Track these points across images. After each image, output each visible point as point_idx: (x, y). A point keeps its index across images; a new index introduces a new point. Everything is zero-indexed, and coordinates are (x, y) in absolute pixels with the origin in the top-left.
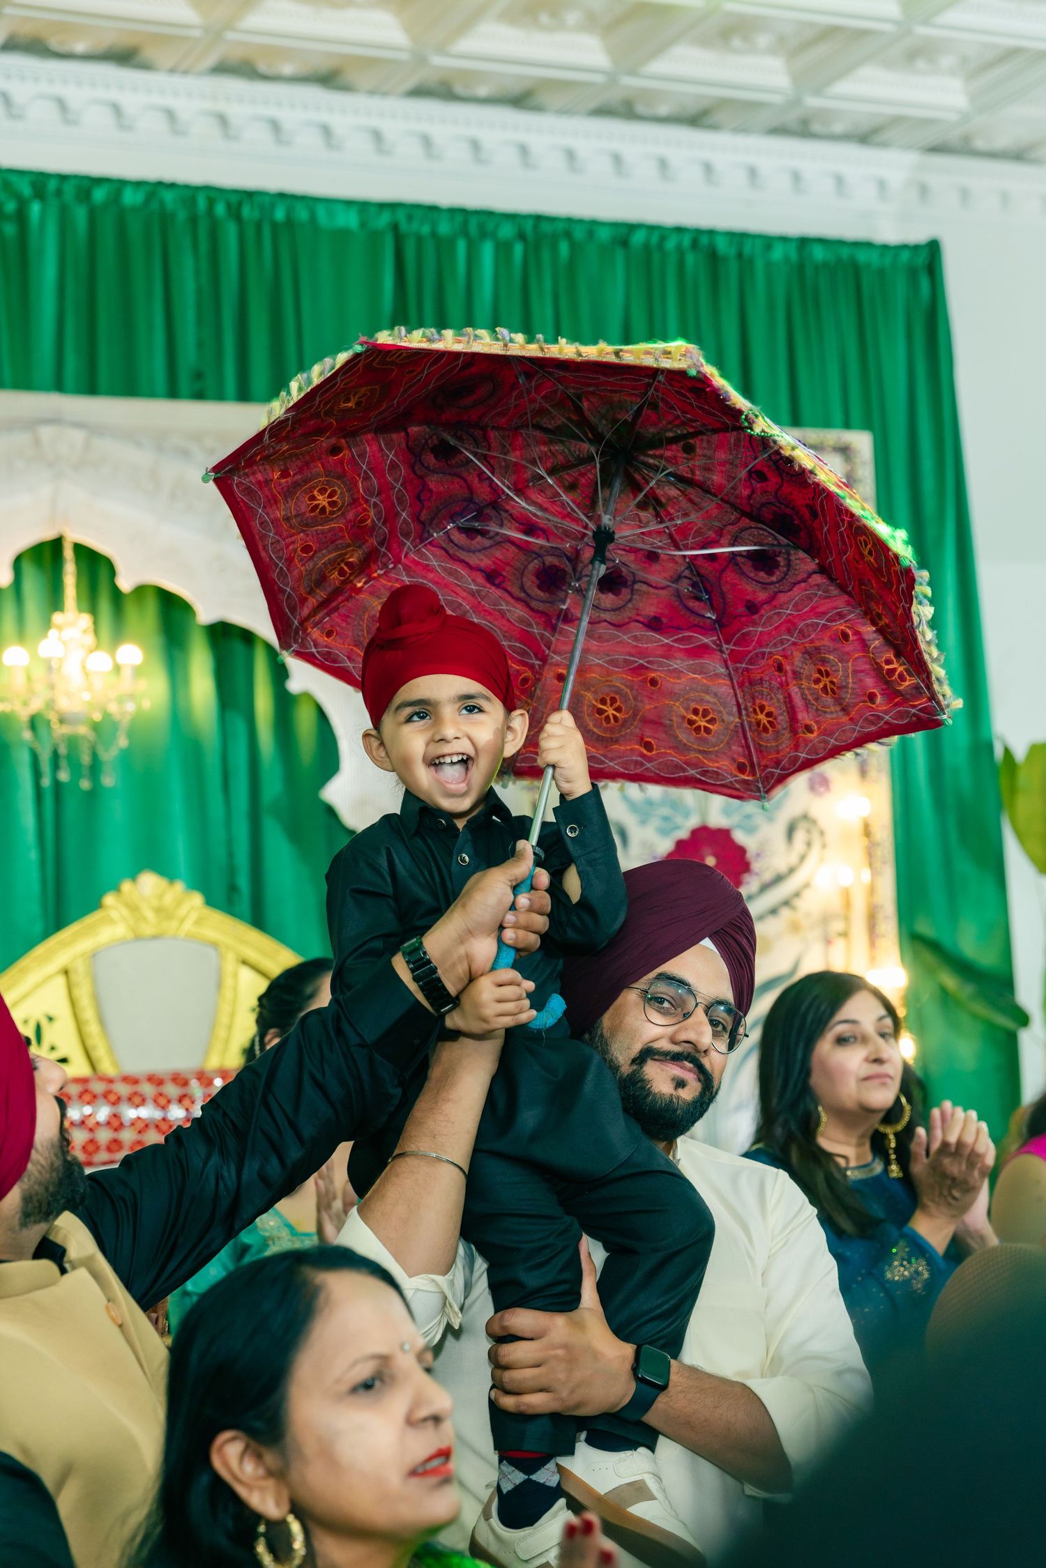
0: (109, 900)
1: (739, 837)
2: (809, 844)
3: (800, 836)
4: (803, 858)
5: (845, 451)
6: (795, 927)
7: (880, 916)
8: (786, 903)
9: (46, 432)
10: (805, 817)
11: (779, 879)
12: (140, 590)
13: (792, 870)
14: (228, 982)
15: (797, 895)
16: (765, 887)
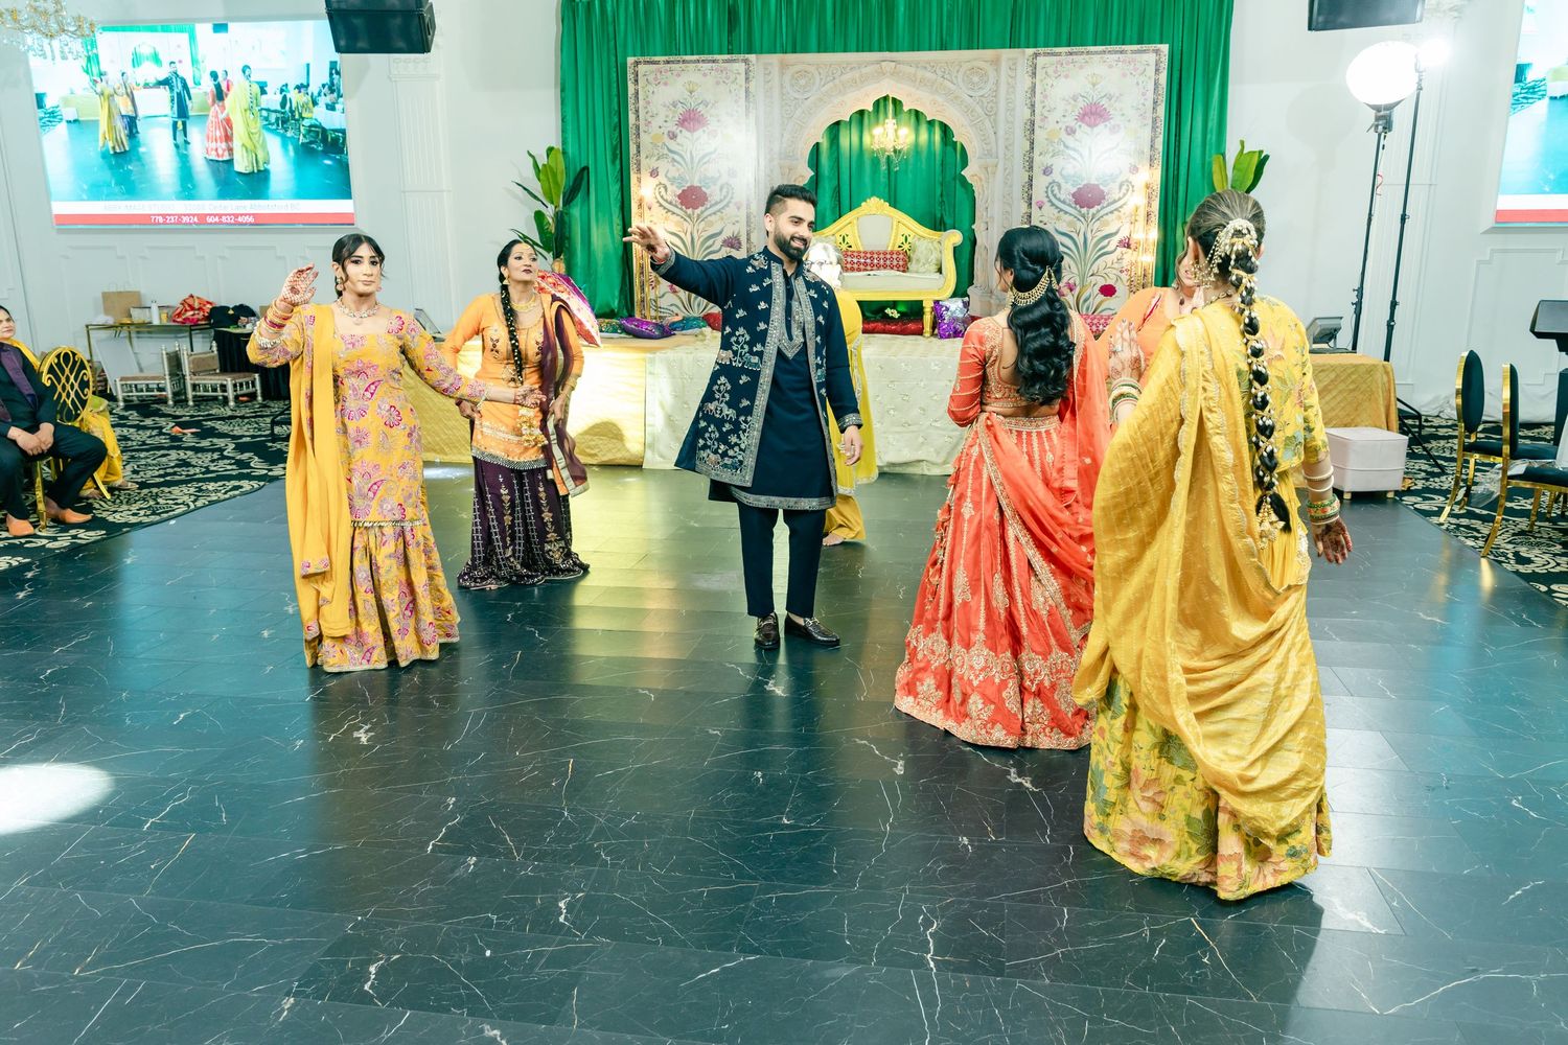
0: (863, 204)
1: (1101, 187)
2: (1128, 190)
3: (1124, 187)
4: (1125, 195)
5: (1157, 52)
6: (1120, 218)
7: (1153, 215)
8: (1116, 210)
9: (883, 63)
10: (1127, 181)
11: (1115, 201)
12: (910, 110)
13: (1120, 199)
14: (895, 227)
15: (1121, 207)
16: (1108, 205)
